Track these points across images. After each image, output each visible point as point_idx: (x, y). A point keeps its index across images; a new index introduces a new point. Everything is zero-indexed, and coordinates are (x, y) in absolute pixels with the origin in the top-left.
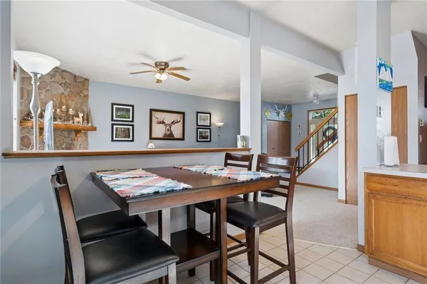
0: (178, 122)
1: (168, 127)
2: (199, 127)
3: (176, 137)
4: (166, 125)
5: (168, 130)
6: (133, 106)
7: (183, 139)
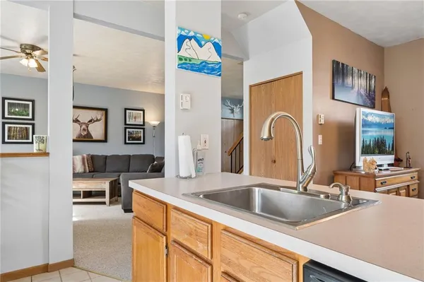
0: (97, 120)
1: (84, 126)
2: (127, 126)
3: (94, 138)
4: (81, 124)
5: (84, 130)
6: (33, 101)
7: (105, 140)
